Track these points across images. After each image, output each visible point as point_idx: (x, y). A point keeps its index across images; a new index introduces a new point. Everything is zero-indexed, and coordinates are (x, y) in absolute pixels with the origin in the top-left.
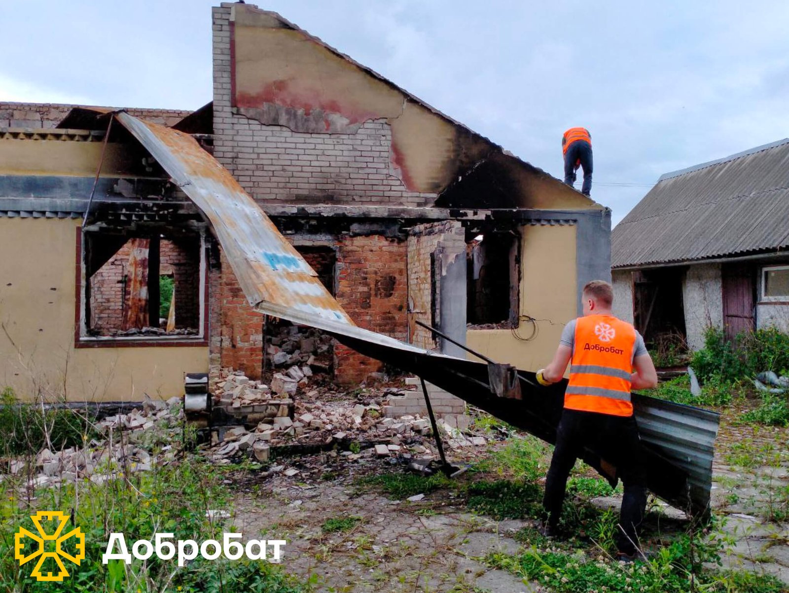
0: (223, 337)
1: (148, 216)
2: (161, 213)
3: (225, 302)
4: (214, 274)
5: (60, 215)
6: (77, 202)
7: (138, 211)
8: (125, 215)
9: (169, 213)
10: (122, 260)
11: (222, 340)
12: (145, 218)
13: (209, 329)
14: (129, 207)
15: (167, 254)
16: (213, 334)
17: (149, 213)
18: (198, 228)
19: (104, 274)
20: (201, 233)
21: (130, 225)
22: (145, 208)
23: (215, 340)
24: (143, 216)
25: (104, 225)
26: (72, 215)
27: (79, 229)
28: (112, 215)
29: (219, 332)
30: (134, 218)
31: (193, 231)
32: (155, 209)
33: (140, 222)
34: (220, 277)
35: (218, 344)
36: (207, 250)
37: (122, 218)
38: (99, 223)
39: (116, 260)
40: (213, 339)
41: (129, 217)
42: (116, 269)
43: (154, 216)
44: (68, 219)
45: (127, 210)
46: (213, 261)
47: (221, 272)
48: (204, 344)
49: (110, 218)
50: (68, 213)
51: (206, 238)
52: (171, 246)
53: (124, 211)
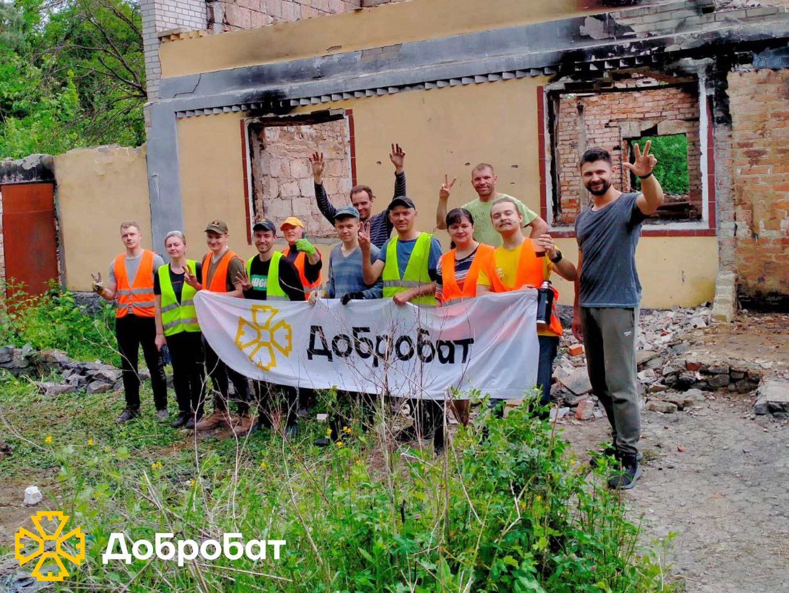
0: (737, 223)
1: (626, 61)
2: (642, 54)
3: (739, 171)
4: (721, 132)
5: (518, 74)
6: (536, 55)
7: (612, 56)
8: (595, 63)
9: (652, 53)
10: (618, 120)
11: (736, 226)
12: (622, 64)
13: (717, 212)
14: (600, 53)
15: (675, 107)
16: (722, 218)
17: (626, 56)
18: (696, 68)
19: (596, 140)
20: (700, 76)
21: (602, 76)
22: (621, 50)
23: (726, 227)
24: (618, 61)
25: (570, 80)
26: (532, 73)
27: (540, 90)
28: (579, 66)
29: (732, 217)
30: (607, 66)
31: (689, 75)
32: (633, 50)
33: (614, 71)
34: (730, 136)
35: (731, 233)
36: (709, 98)
37: (592, 68)
38: (563, 79)
39: (611, 121)
40: (723, 225)
41: (600, 65)
42: (611, 132)
43: (632, 60)
44: (527, 79)
45: (596, 58)
46: (718, 114)
47: (731, 128)
48: (710, 233)
49: (577, 70)
50: (528, 70)
51: (707, 80)
52: (680, 96)
53: (593, 59)
